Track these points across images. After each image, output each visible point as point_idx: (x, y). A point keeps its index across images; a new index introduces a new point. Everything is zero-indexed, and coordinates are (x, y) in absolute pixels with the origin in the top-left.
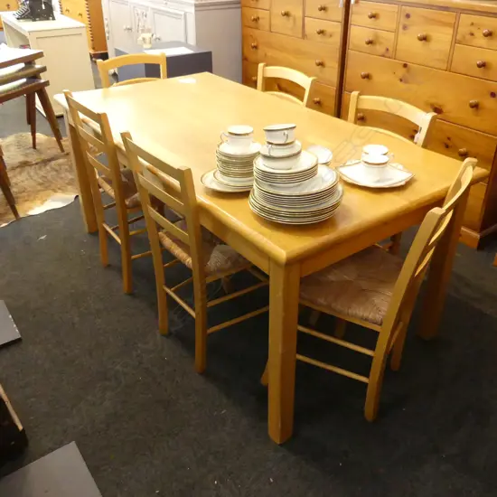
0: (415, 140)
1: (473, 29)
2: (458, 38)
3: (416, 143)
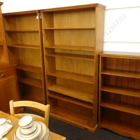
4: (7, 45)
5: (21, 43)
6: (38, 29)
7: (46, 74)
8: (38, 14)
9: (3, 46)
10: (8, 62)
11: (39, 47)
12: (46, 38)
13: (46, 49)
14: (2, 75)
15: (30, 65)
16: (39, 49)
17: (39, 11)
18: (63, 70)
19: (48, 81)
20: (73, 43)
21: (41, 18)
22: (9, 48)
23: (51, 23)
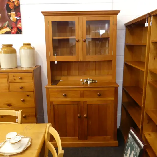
0: (17, 122)
1: (15, 78)
2: (10, 81)
3: (17, 123)
7: (145, 111)
8: (149, 19)
12: (155, 57)
14: (98, 94)
17: (150, 15)
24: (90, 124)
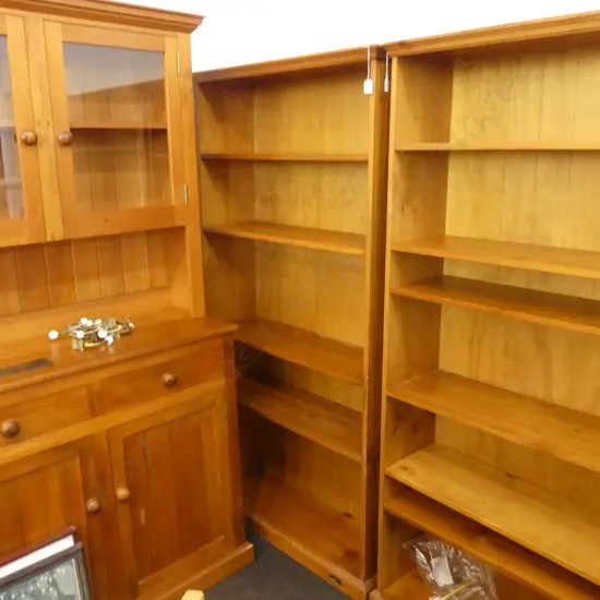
4: (204, 223)
5: (269, 218)
6: (366, 147)
7: (385, 393)
8: (373, 68)
9: (182, 229)
10: (202, 312)
11: (364, 247)
12: (406, 201)
13: (401, 256)
14: (168, 377)
15: (301, 326)
16: (364, 256)
17: (381, 53)
18: (484, 377)
19: (394, 431)
20: (560, 235)
21: (386, 90)
22: (212, 237)
23: (436, 116)
24: (143, 520)
